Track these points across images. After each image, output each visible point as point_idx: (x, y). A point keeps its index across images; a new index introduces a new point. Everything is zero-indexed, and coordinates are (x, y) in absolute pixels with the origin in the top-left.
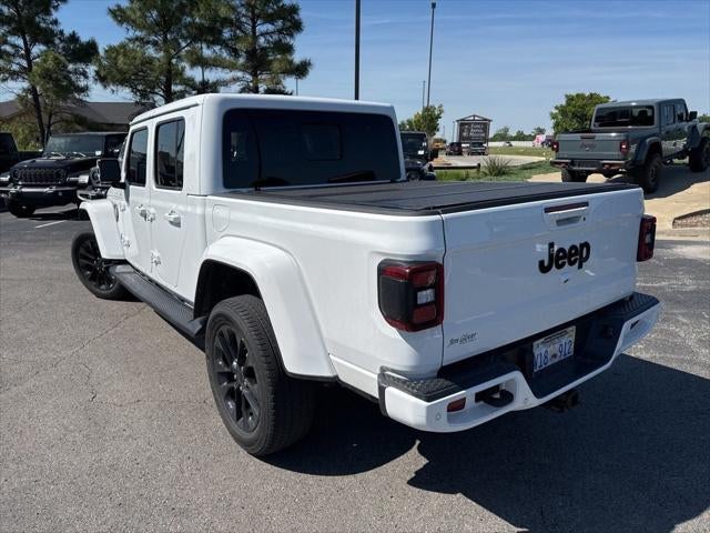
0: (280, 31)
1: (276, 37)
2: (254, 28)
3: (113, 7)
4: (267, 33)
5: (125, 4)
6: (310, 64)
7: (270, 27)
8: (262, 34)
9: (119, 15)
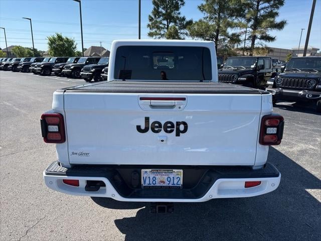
0: (272, 6)
1: (269, 10)
2: (258, 6)
3: (200, 5)
4: (265, 8)
5: (204, 3)
6: (285, 22)
7: (267, 5)
8: (262, 9)
9: (201, 8)
